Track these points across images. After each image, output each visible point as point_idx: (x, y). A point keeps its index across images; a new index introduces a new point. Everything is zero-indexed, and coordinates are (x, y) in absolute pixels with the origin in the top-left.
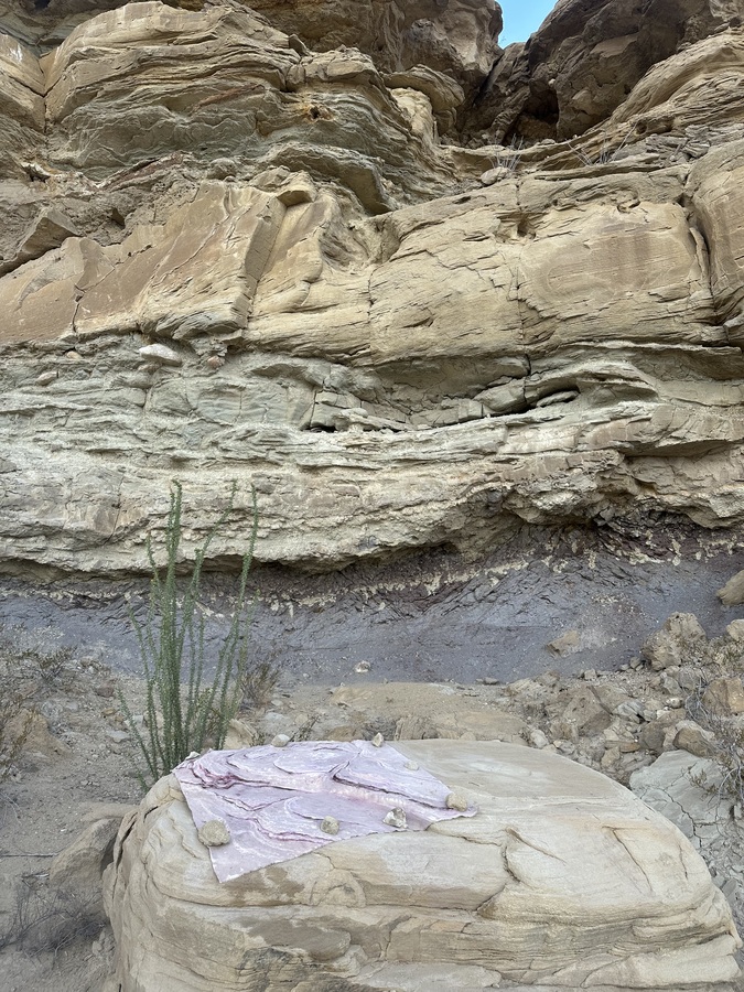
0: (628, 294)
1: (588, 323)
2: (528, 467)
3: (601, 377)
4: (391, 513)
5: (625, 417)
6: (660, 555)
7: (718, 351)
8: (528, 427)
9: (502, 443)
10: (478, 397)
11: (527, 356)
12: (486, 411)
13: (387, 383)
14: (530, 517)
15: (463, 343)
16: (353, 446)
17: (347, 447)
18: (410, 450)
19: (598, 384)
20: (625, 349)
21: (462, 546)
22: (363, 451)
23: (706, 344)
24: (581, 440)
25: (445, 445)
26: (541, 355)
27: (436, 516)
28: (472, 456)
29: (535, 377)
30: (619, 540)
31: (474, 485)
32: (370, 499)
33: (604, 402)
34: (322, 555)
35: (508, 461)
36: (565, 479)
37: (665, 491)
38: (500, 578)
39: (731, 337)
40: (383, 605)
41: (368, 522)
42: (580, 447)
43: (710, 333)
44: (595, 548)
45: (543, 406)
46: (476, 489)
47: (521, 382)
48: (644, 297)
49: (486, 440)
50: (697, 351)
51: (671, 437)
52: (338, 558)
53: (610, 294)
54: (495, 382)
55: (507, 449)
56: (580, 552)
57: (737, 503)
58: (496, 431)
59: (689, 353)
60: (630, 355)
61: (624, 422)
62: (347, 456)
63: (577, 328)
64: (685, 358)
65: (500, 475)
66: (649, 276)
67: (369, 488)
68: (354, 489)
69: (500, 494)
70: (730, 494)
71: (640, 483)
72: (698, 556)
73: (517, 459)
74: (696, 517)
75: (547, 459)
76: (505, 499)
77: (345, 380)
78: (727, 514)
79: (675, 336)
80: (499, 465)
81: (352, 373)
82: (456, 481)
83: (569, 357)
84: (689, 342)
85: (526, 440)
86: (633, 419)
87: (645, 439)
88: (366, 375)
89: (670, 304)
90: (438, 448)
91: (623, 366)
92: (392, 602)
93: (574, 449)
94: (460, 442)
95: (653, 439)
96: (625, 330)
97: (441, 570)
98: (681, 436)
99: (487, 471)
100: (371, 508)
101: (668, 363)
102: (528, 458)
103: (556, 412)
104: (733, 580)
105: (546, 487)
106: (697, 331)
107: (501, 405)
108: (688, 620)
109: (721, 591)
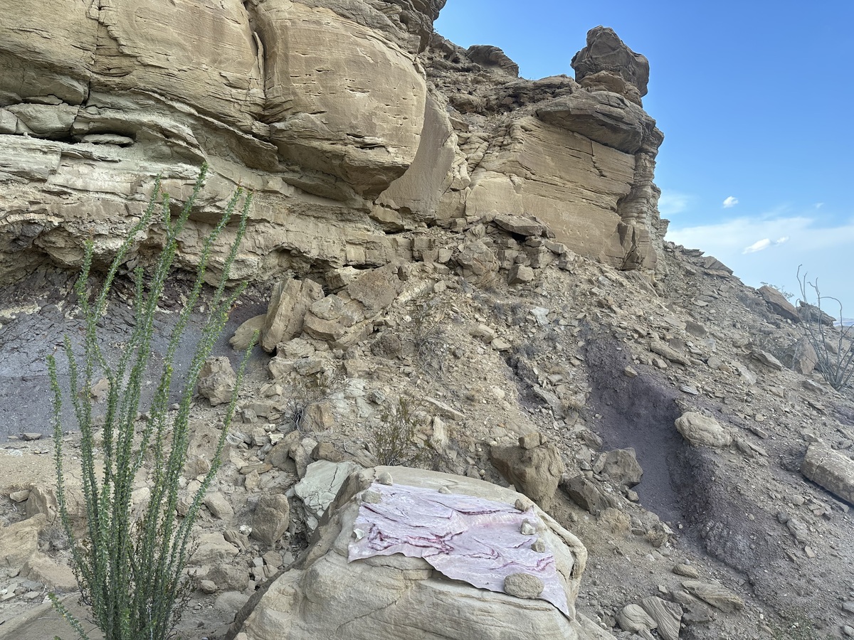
0: (204, 66)
1: (166, 78)
2: (83, 205)
3: (167, 134)
5: (182, 178)
6: (169, 307)
7: (263, 144)
8: (83, 161)
9: (53, 172)
10: (16, 108)
11: (90, 85)
12: (22, 128)
14: (69, 258)
15: (21, 39)
19: (162, 140)
20: (190, 115)
23: (255, 135)
24: (139, 189)
26: (107, 89)
28: (14, 177)
29: (92, 110)
31: (11, 213)
33: (160, 158)
35: (59, 194)
36: (123, 226)
37: (188, 250)
38: (6, 322)
39: (274, 137)
42: (137, 196)
45: (96, 143)
46: (13, 218)
47: (75, 109)
48: (216, 75)
49: (36, 163)
50: (248, 139)
51: (215, 206)
53: (190, 60)
54: (40, 99)
56: (92, 299)
57: (245, 269)
58: (49, 156)
59: (240, 139)
60: (193, 122)
61: (180, 182)
63: (153, 78)
64: (234, 141)
65: (47, 207)
66: (222, 58)
69: (40, 229)
70: (243, 261)
72: (202, 309)
73: (70, 194)
74: (206, 276)
75: (105, 202)
76: (43, 233)
78: (236, 277)
79: (231, 119)
80: (47, 195)
83: (137, 103)
84: (241, 128)
85: (79, 175)
86: (189, 182)
87: (195, 202)
89: (234, 91)
91: (187, 131)
93: (131, 196)
95: (202, 204)
96: (195, 98)
98: (223, 207)
99: (32, 199)
101: (218, 140)
102: (81, 195)
103: (113, 153)
104: (240, 330)
105: (105, 229)
106: (247, 121)
107: (44, 126)
108: (225, 362)
109: (234, 339)
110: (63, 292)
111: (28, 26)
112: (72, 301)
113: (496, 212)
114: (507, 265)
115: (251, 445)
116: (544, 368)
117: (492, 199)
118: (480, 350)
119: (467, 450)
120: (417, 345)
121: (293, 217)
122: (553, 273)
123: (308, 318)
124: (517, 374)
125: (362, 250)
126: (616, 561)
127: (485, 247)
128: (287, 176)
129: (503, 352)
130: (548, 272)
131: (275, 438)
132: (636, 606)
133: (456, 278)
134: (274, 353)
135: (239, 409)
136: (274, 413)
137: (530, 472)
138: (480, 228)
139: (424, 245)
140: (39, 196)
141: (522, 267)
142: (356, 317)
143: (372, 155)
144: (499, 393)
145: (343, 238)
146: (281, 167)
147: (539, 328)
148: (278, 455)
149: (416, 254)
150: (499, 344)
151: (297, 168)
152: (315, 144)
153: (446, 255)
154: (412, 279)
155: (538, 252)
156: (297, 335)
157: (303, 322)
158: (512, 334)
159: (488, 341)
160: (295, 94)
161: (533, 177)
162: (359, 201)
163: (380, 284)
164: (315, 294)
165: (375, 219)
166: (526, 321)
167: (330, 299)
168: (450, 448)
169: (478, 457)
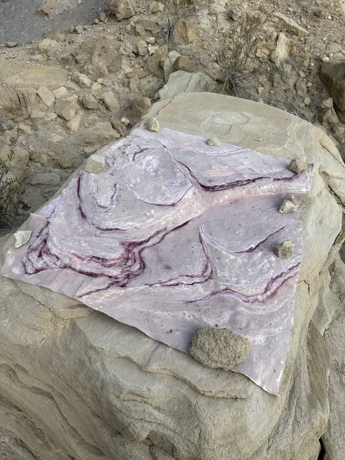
115: (137, 54)
119: (301, 64)
131: (152, 49)
135: (133, 24)
136: (156, 28)
148: (152, 65)
168: (287, 62)
169: (309, 71)
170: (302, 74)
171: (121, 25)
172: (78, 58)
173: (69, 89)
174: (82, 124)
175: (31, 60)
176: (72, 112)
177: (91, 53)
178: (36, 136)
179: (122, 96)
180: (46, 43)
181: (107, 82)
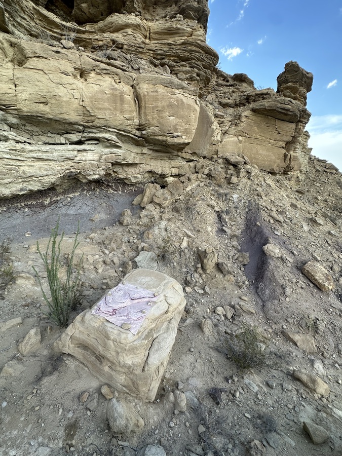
0: (118, 115)
1: (106, 121)
2: (85, 166)
3: (108, 140)
4: (34, 178)
5: (114, 153)
6: (116, 191)
7: (139, 139)
8: (84, 152)
9: (76, 156)
10: (64, 136)
11: (84, 126)
12: (67, 142)
13: (23, 122)
14: (84, 181)
15: (61, 116)
16: (13, 150)
17: (10, 150)
18: (39, 154)
19: (107, 142)
20: (115, 132)
21: (58, 188)
22: (18, 152)
23: (137, 136)
24: (101, 158)
25: (55, 154)
26: (89, 127)
27: (53, 180)
28: (65, 160)
29: (86, 134)
30: (105, 186)
32: (24, 173)
33: (107, 147)
34: (3, 195)
35: (78, 163)
36: (97, 171)
37: (120, 174)
38: (71, 198)
39: (143, 136)
40: (27, 210)
41: (23, 181)
42: (101, 161)
43: (138, 133)
44: (98, 188)
45: (88, 144)
46: (67, 171)
47: (81, 134)
48: (122, 117)
49: (71, 154)
50: (134, 137)
51: (125, 161)
52: (11, 195)
53: (113, 114)
54: (71, 132)
55: (78, 158)
56: (94, 189)
57: (137, 179)
58: (74, 152)
59: (132, 138)
60: (116, 134)
61: (113, 155)
62: (10, 154)
63: (102, 122)
64: (130, 138)
65: (76, 167)
66: (124, 110)
67: (22, 168)
68: (16, 169)
69: (75, 173)
70: (136, 177)
71: (114, 171)
72: (126, 191)
73: (81, 163)
74: (126, 181)
75: (91, 164)
76: (76, 175)
77: (3, 118)
78: (134, 181)
79: (129, 131)
80: (75, 164)
81: (6, 115)
82: (59, 168)
83: (98, 131)
84: (132, 134)
85: (84, 156)
86: (116, 154)
87: (119, 161)
88: (14, 117)
89: (129, 121)
90: (51, 155)
91: (114, 138)
92: (31, 208)
93: (99, 161)
94: (60, 154)
95: (121, 161)
96: (116, 126)
97: (49, 196)
98: (128, 161)
99: (71, 165)
100: (25, 177)
102: (85, 162)
103: (93, 147)
104: (136, 199)
105: (91, 173)
106: (134, 131)
107: (73, 141)
108: (129, 212)
109: (133, 202)
110: (85, 188)
111: (63, 112)
112: (88, 190)
113: (228, 155)
114: (228, 176)
115: (129, 242)
116: (230, 219)
117: (229, 147)
118: (208, 212)
119: (192, 249)
120: (187, 209)
121: (152, 160)
122: (245, 180)
123: (154, 197)
124: (220, 221)
125: (177, 169)
126: (223, 292)
127: (220, 169)
128: (149, 147)
129: (217, 212)
130: (243, 179)
131: (135, 241)
132: (221, 307)
133: (209, 181)
134: (144, 208)
135: (129, 229)
136: (138, 231)
137: (205, 261)
138: (220, 161)
139: (200, 167)
140: (73, 164)
141: (233, 178)
142: (169, 198)
143: (176, 140)
144: (209, 229)
145: (170, 166)
146: (147, 145)
147: (234, 203)
148: (134, 247)
149: (197, 170)
150: (217, 209)
151: (152, 145)
152: (156, 137)
153: (206, 171)
154: (193, 181)
155: (240, 172)
156: (151, 202)
157: (153, 198)
158: (223, 205)
159: (213, 207)
160: (149, 121)
161: (248, 136)
162: (176, 153)
163: (178, 185)
164: (157, 188)
165: (182, 158)
166: (230, 200)
167: (162, 190)
168: (186, 248)
169: (194, 253)
170: (192, 253)
171: (124, 228)
172: (105, 242)
173: (100, 256)
174: (103, 271)
175: (85, 242)
176: (100, 266)
177: (111, 241)
178: (84, 275)
179: (121, 259)
180: (92, 235)
181: (115, 253)
